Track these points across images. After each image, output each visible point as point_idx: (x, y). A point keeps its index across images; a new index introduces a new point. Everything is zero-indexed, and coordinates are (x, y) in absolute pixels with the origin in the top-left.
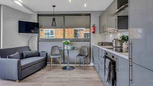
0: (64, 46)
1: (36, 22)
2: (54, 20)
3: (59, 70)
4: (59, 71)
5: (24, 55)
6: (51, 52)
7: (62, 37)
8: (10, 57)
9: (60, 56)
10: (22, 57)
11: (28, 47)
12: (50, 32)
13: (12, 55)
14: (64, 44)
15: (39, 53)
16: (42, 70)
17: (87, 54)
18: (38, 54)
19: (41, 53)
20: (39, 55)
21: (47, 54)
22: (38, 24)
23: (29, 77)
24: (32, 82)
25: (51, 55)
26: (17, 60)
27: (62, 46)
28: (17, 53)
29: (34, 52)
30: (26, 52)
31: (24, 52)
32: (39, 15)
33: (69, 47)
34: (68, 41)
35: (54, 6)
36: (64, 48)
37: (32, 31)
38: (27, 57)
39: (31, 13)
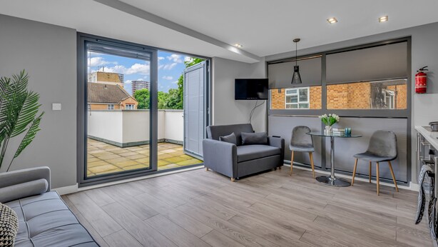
0: (323, 128)
1: (264, 78)
2: (297, 69)
3: (307, 179)
4: (308, 181)
5: (244, 139)
6: (293, 137)
7: (319, 107)
8: (223, 140)
9: (312, 149)
10: (240, 142)
11: (250, 125)
12: (298, 94)
13: (225, 137)
14: (324, 122)
15: (268, 139)
16: (273, 172)
17: (392, 154)
18: (266, 141)
19: (272, 139)
20: (268, 143)
21: (283, 141)
22: (266, 81)
23: (249, 179)
24: (253, 186)
25: (292, 145)
26: (231, 145)
27: (319, 128)
28: (233, 134)
29: (259, 136)
30: (246, 135)
31: (242, 133)
32: (268, 63)
33: (336, 131)
34: (335, 116)
35: (297, 40)
36: (323, 132)
37: (260, 94)
38: (248, 143)
39: (254, 61)
